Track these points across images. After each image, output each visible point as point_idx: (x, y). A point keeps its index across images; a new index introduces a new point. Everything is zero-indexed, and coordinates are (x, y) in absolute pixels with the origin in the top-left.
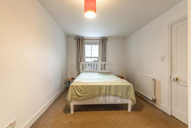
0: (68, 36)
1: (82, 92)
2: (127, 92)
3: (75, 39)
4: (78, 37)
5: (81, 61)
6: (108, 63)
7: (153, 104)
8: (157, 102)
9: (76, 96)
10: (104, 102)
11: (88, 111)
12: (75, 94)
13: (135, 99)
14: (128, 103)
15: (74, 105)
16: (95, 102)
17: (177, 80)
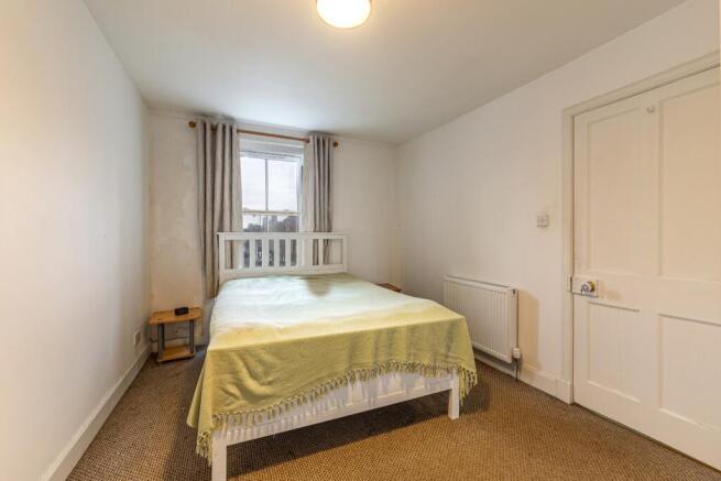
0: (152, 108)
1: (270, 379)
2: (449, 348)
3: (192, 125)
4: (205, 115)
5: (221, 229)
6: (339, 237)
7: (514, 374)
8: (525, 365)
9: (242, 402)
10: (366, 400)
11: (295, 457)
12: (233, 390)
13: (474, 371)
14: (452, 387)
15: (230, 449)
16: (331, 409)
17: (593, 290)
